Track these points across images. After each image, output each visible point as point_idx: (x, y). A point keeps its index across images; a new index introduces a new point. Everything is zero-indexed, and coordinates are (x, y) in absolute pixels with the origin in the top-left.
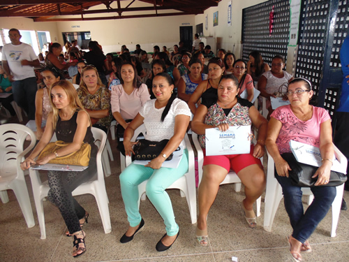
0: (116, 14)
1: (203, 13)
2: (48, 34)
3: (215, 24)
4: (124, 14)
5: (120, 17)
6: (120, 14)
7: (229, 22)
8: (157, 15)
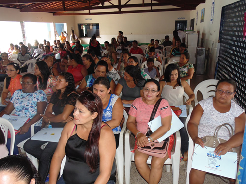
0: (116, 10)
1: (195, 9)
2: (65, 24)
3: (202, 21)
4: (123, 10)
5: (120, 12)
6: (120, 10)
7: (211, 20)
8: (152, 11)
